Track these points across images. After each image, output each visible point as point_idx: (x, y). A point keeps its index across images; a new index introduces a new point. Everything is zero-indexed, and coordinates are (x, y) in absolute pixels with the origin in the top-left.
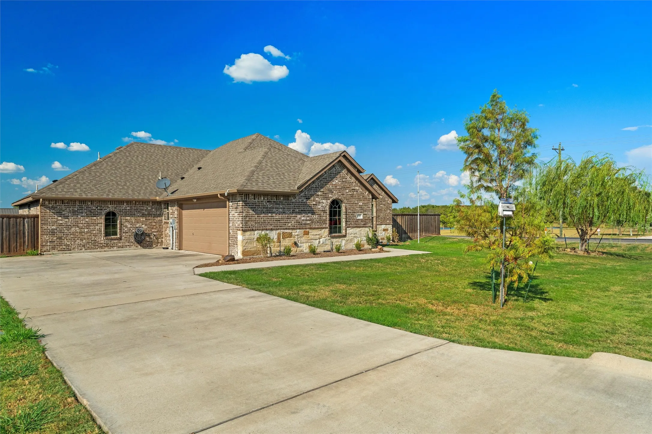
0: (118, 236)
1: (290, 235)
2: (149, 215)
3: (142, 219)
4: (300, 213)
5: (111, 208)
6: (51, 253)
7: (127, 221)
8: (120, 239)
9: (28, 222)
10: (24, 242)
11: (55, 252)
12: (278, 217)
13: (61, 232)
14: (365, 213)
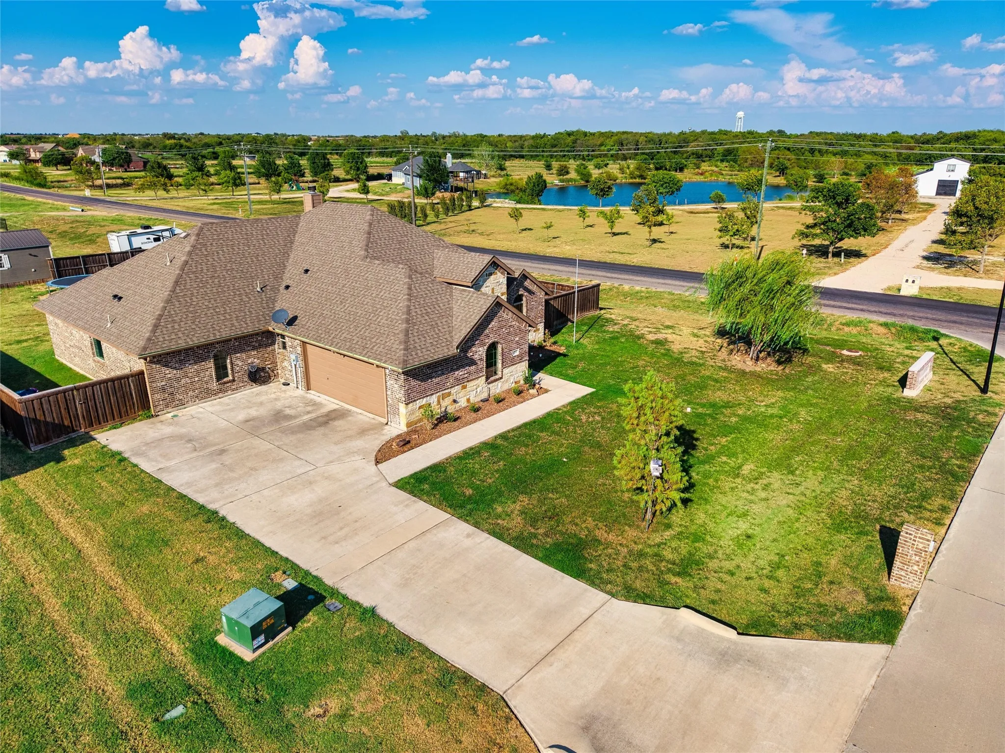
0: (230, 378)
1: (449, 394)
2: (260, 346)
3: (253, 353)
4: (458, 369)
5: (217, 348)
6: (165, 411)
7: (237, 358)
8: (234, 380)
9: (133, 381)
10: (133, 404)
12: (437, 380)
13: (171, 387)
14: (522, 347)
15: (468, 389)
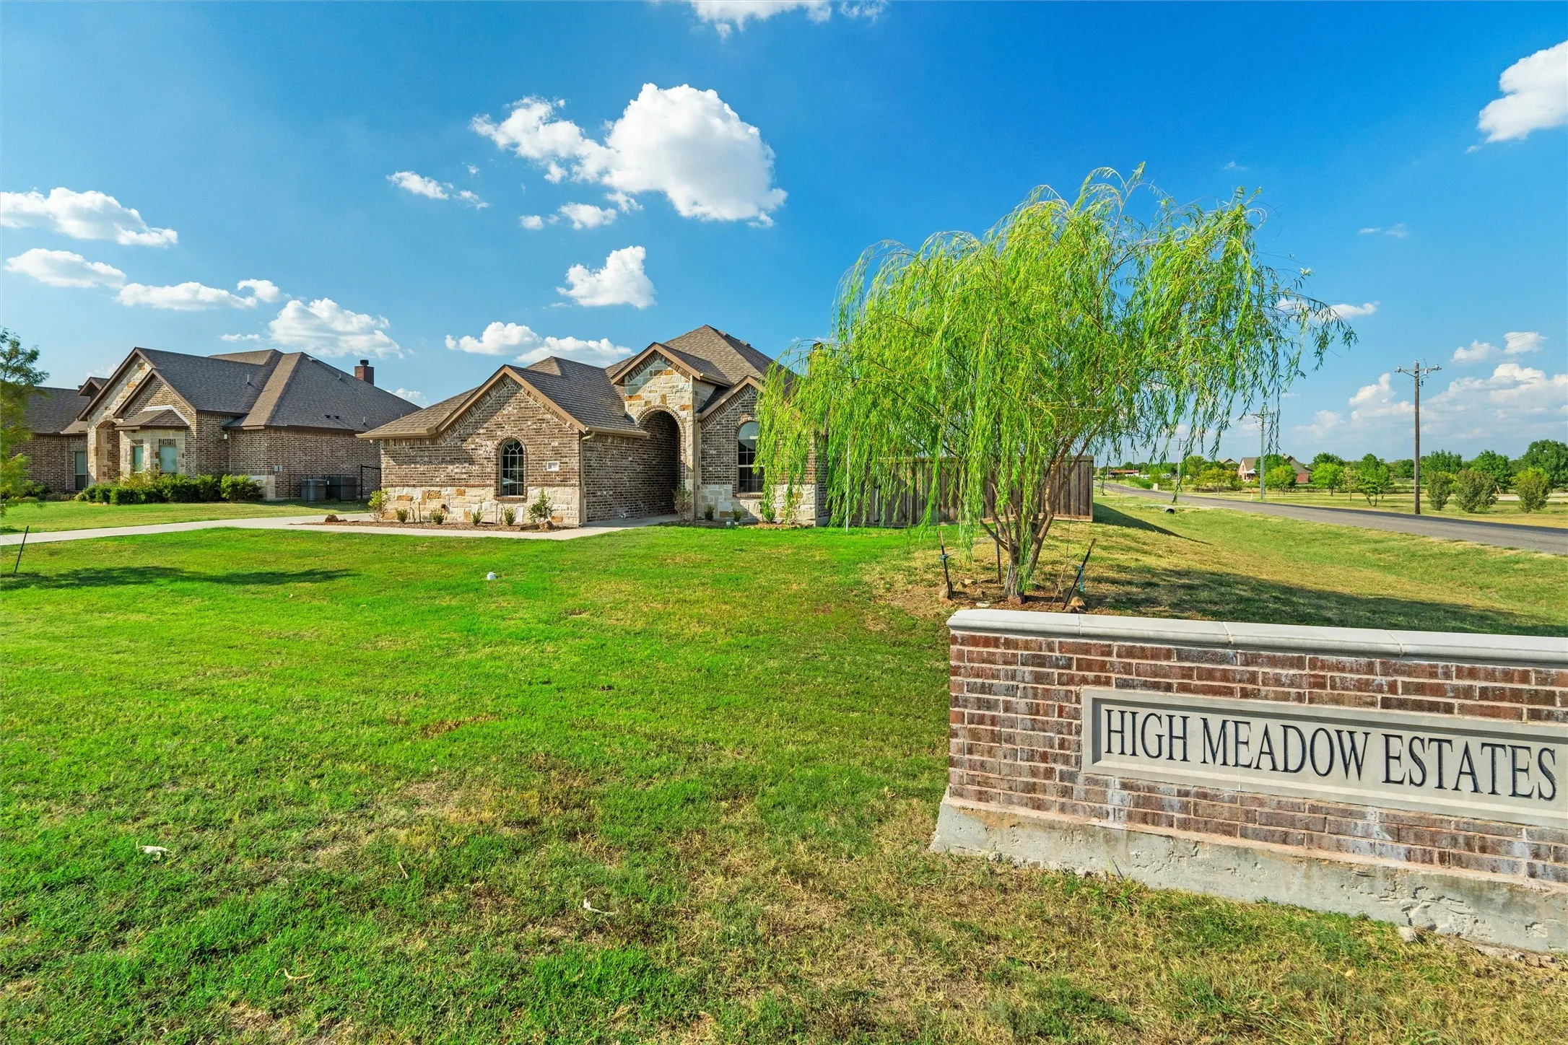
1: (439, 495)
4: (452, 462)
14: (564, 460)
15: (467, 498)
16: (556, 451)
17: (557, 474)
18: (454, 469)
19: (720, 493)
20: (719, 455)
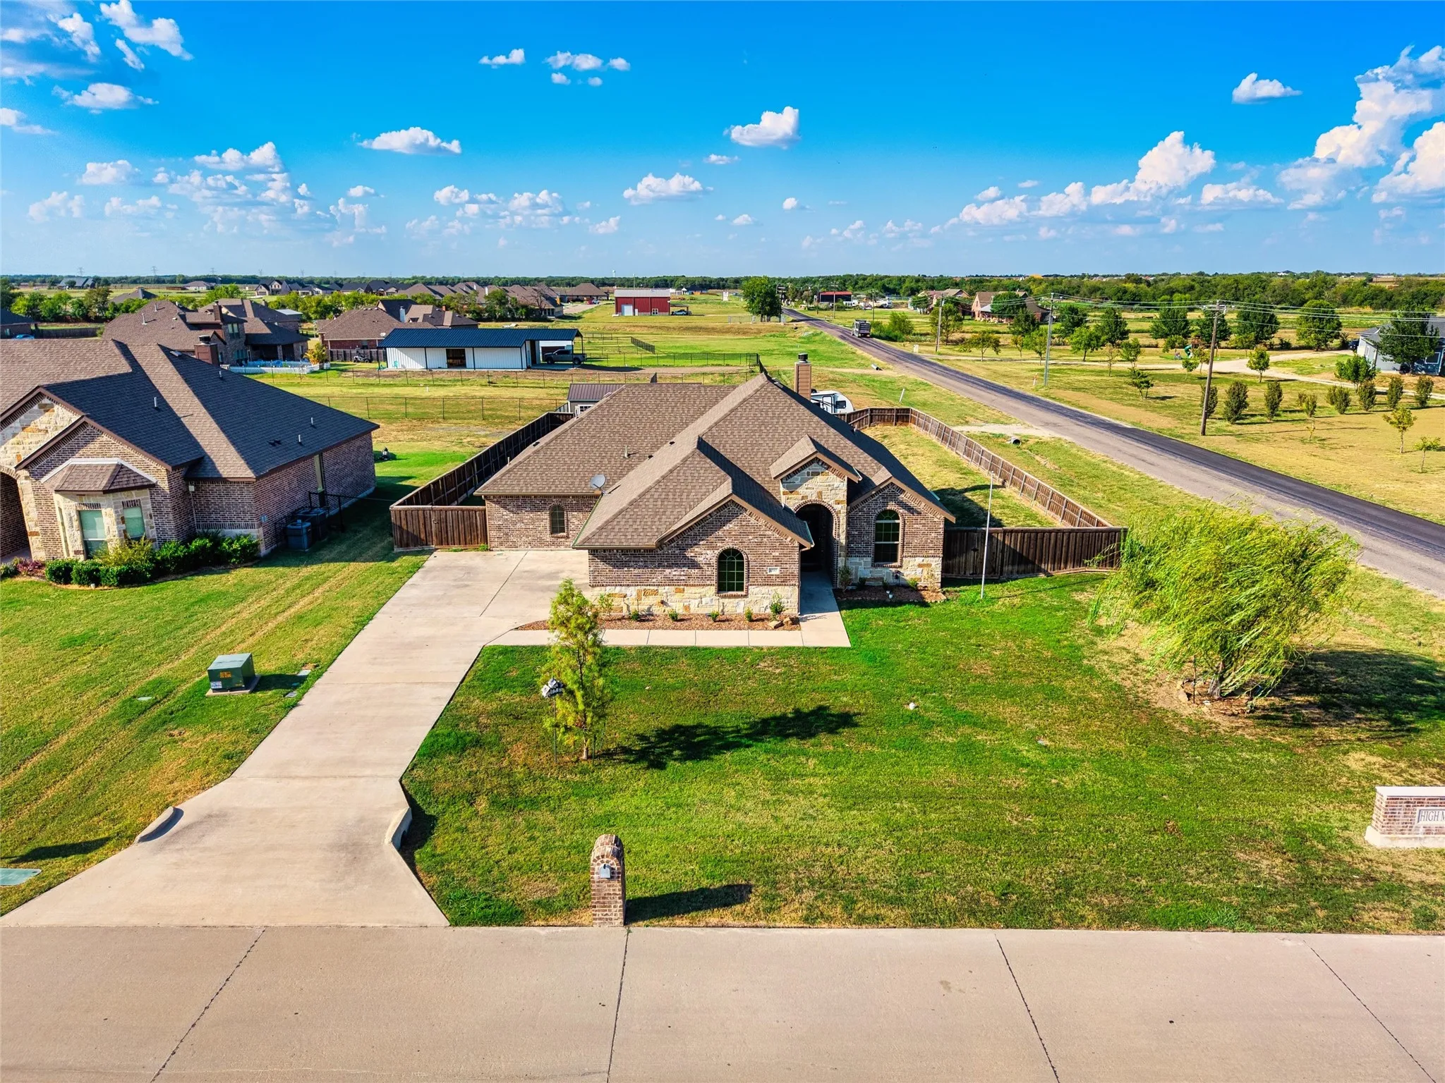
0: (566, 534)
5: (555, 502)
6: (499, 549)
7: (573, 517)
8: (568, 537)
11: (503, 548)
12: (637, 571)
13: (507, 527)
14: (784, 566)
15: (686, 595)
16: (777, 559)
17: (777, 576)
18: (674, 573)
19: (860, 564)
20: (860, 535)
